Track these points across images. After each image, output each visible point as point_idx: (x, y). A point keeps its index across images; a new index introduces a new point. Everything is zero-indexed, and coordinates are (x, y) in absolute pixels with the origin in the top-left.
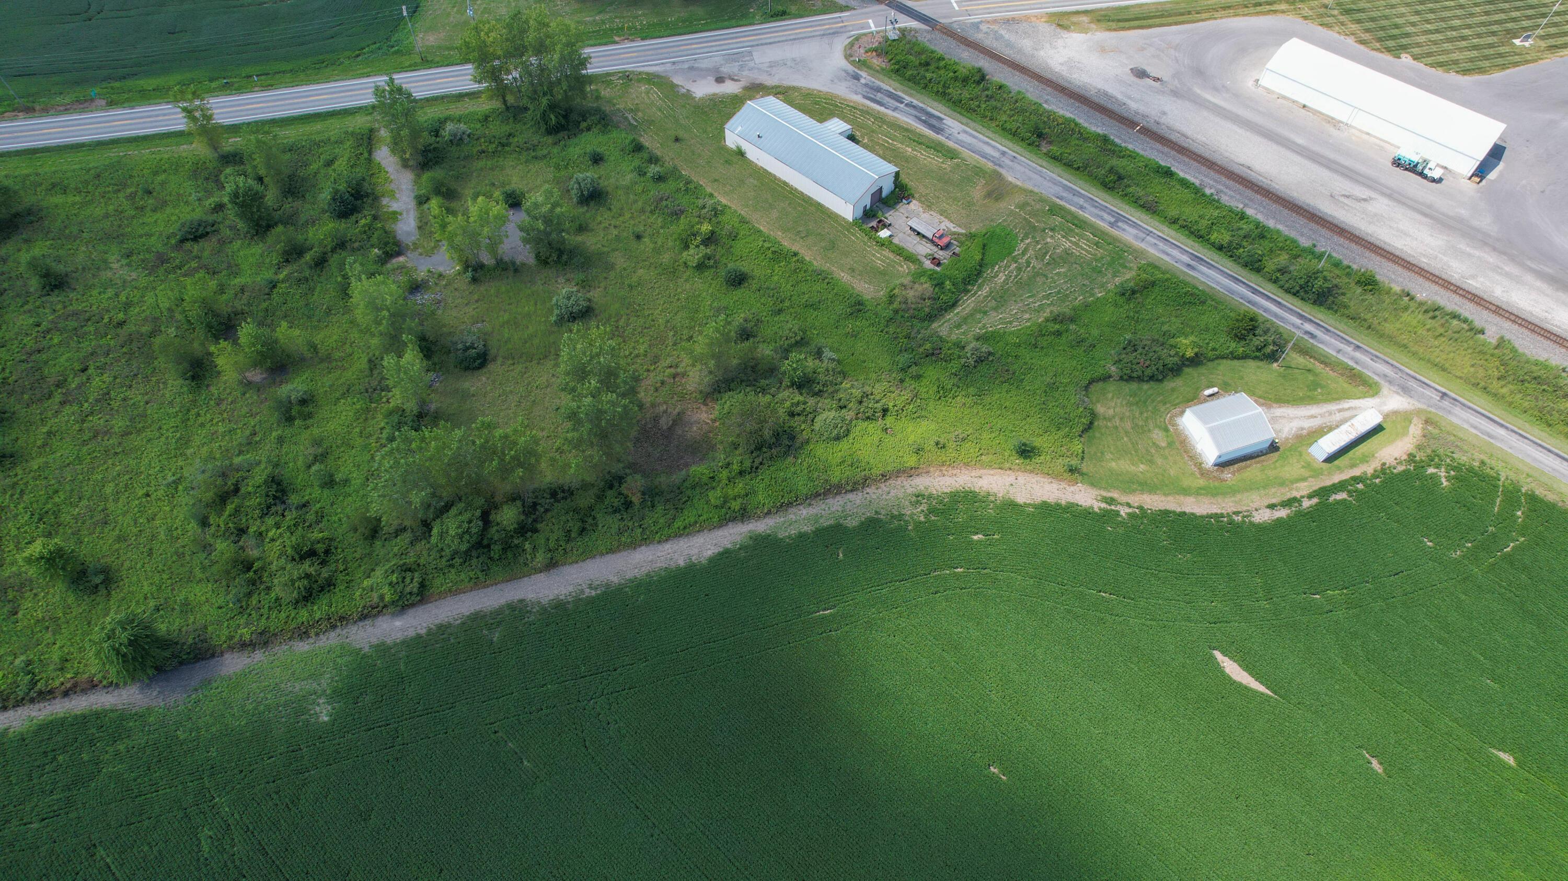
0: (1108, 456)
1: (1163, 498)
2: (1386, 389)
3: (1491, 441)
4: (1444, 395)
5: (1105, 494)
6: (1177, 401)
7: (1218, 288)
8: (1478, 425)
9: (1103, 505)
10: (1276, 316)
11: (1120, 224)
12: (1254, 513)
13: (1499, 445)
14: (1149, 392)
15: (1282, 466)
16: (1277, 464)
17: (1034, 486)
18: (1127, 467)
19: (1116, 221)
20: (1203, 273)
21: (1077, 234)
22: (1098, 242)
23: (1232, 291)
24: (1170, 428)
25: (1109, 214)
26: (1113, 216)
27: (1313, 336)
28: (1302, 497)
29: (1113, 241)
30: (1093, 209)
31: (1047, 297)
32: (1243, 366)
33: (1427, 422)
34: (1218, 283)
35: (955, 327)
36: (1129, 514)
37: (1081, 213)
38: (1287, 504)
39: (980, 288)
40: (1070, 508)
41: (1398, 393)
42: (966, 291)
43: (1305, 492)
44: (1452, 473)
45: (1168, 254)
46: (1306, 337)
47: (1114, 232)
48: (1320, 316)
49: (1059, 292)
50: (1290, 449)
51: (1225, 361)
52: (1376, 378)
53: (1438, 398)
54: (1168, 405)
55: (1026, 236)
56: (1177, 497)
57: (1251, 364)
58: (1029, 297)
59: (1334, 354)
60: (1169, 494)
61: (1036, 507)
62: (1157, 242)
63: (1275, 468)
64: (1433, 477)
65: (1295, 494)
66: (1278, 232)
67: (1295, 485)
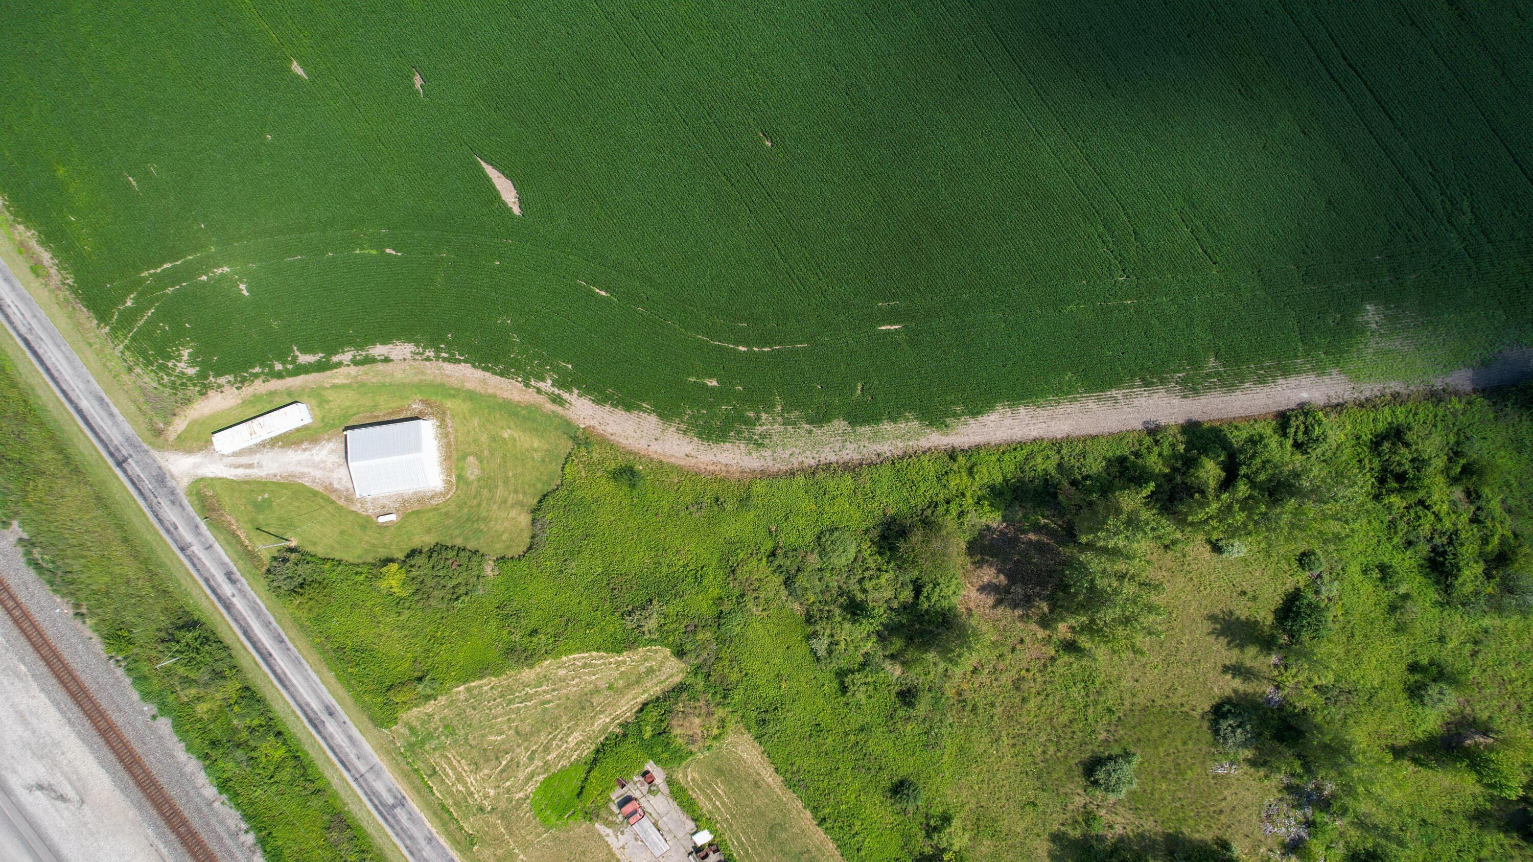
0: (537, 456)
1: (499, 392)
2: (182, 484)
3: (103, 395)
4: (119, 464)
5: (559, 410)
6: (431, 514)
7: (310, 671)
8: (106, 417)
9: (566, 396)
10: (258, 614)
11: (391, 801)
12: (409, 356)
13: (98, 387)
14: (457, 532)
15: (351, 407)
16: (355, 410)
17: (633, 434)
18: (522, 438)
19: (394, 807)
20: (319, 697)
21: (452, 795)
22: (430, 776)
23: (296, 663)
24: (454, 480)
25: (398, 822)
26: (394, 817)
27: (229, 576)
28: (348, 365)
29: (411, 775)
30: (417, 834)
31: (528, 698)
32: (332, 548)
33: (159, 433)
34: (307, 679)
35: (655, 671)
36: (543, 379)
37: (434, 831)
38: (369, 360)
39: (605, 727)
40: (601, 399)
41: (172, 476)
42: (625, 725)
43: (342, 370)
44: (170, 364)
45: (350, 738)
46: (238, 575)
47: (403, 789)
48: (205, 604)
49: (510, 702)
50: (332, 426)
51: (351, 560)
52: (186, 502)
53: (130, 460)
54: (444, 510)
55: (520, 802)
56: (482, 391)
57: (320, 551)
58: (549, 702)
59: (217, 546)
60: (490, 396)
61: (639, 408)
62: (355, 761)
63: (360, 405)
64: (192, 363)
65: (353, 370)
66: (189, 749)
67: (348, 382)
